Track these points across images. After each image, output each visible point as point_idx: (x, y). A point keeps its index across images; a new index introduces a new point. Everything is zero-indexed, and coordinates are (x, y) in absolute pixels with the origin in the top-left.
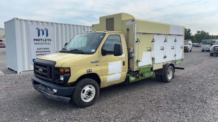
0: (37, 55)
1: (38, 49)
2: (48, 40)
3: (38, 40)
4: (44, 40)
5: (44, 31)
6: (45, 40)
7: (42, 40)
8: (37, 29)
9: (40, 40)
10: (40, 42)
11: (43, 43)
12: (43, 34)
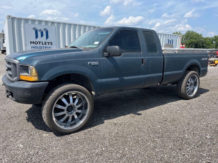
2: (49, 43)
3: (36, 43)
5: (43, 32)
6: (45, 43)
8: (34, 29)
10: (38, 45)
11: (42, 47)
12: (42, 35)
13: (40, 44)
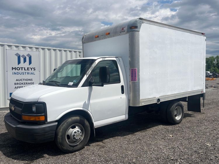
0: (16, 88)
1: (17, 80)
2: (31, 69)
3: (18, 69)
4: (26, 69)
5: (26, 57)
6: (28, 69)
7: (23, 69)
8: (17, 54)
9: (21, 69)
10: (20, 71)
11: (25, 73)
12: (25, 61)
13: (22, 70)
